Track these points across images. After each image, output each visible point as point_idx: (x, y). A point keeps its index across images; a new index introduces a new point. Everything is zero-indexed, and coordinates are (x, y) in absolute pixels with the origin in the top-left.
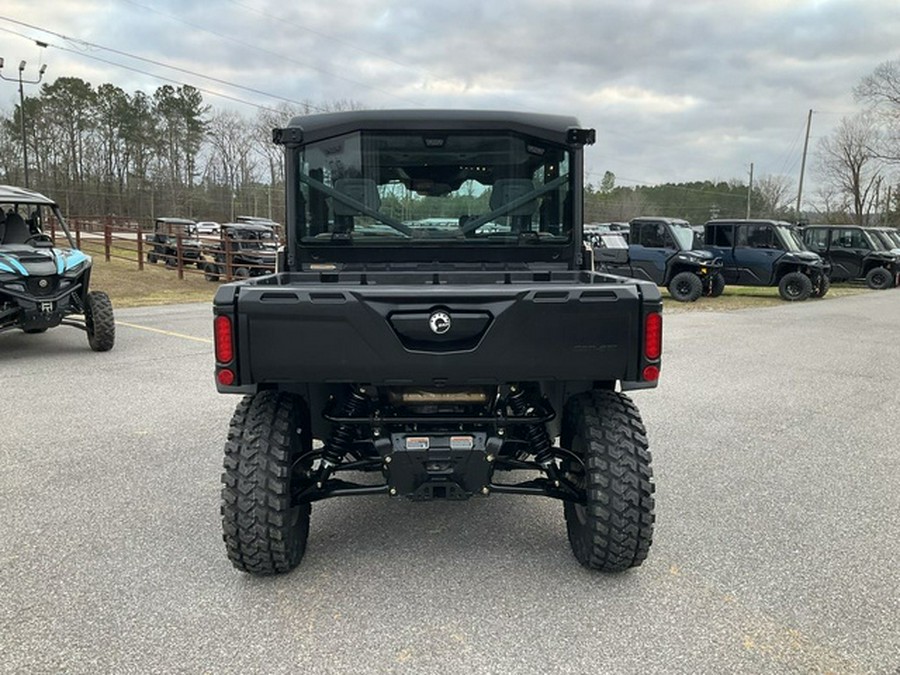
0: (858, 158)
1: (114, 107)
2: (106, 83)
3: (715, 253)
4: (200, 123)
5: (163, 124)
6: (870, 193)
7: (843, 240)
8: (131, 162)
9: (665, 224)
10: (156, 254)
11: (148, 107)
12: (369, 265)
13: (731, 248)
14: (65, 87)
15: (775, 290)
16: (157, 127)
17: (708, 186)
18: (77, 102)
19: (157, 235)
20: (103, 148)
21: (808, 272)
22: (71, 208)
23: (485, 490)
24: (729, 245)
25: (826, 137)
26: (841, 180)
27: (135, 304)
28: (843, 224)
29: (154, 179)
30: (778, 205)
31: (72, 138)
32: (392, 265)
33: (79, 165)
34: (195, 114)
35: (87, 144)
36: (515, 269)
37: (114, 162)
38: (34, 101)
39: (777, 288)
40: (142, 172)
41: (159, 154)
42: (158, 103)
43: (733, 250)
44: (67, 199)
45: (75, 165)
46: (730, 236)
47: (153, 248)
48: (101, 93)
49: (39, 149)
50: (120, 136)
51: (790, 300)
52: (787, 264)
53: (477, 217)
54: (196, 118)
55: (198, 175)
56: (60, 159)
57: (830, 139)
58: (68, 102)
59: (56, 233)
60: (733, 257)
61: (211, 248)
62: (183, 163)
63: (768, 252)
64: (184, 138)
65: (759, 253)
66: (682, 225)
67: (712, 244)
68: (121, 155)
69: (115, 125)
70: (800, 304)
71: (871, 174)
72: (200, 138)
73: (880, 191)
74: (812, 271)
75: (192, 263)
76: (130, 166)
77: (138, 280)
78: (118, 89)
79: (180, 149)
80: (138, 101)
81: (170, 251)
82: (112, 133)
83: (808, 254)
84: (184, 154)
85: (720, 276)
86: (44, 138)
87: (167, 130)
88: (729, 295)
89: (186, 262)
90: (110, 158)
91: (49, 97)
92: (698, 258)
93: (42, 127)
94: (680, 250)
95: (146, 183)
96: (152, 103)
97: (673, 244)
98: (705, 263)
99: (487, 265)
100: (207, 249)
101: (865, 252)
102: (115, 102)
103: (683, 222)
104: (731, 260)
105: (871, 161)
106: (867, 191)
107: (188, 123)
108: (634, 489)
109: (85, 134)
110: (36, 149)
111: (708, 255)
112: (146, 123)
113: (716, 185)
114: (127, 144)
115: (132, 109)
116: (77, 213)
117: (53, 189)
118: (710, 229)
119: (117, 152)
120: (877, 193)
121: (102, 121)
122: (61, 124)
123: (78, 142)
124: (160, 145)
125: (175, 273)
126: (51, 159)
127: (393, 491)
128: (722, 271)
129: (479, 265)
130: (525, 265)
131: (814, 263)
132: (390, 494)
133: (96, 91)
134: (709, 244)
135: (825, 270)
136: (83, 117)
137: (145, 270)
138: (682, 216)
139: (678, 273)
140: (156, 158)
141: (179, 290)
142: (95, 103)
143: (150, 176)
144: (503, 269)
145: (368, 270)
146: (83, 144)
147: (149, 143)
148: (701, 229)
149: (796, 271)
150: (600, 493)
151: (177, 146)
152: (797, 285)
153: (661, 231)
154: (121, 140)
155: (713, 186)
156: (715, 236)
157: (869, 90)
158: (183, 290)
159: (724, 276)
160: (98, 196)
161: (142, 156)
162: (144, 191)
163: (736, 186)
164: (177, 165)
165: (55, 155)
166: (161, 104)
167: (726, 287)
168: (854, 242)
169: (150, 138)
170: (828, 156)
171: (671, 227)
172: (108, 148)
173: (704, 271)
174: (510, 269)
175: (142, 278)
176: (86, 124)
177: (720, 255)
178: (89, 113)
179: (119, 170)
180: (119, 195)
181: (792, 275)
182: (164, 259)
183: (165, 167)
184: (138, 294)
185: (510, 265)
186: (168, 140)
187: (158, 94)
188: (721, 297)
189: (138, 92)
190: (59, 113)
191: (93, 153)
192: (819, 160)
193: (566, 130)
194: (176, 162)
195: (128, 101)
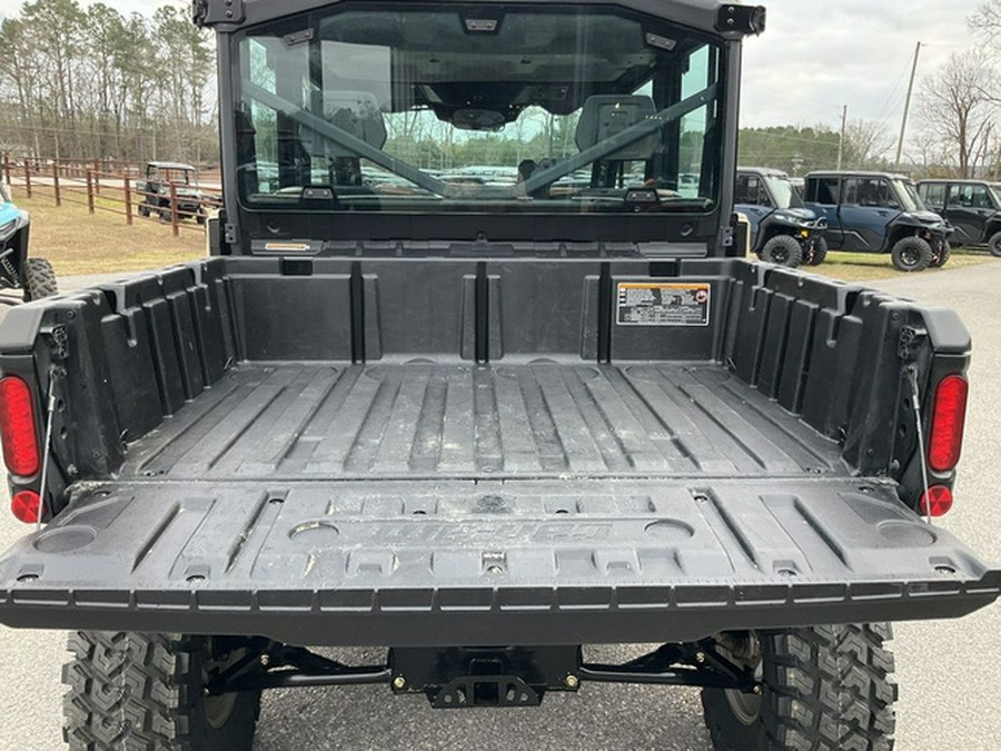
0: (966, 100)
1: (108, 31)
2: (97, 2)
3: (818, 213)
4: (208, 50)
5: (164, 51)
6: (978, 141)
7: (962, 197)
8: (130, 96)
9: (759, 177)
10: (148, 205)
11: (146, 32)
12: (367, 245)
13: (835, 206)
14: (49, 6)
15: (887, 258)
16: (157, 56)
17: (791, 131)
18: (65, 24)
19: (149, 183)
20: (96, 79)
21: (928, 236)
22: (62, 150)
23: (572, 681)
24: (834, 203)
25: (931, 77)
26: (945, 126)
27: (112, 269)
28: (944, 178)
29: (156, 116)
30: (869, 155)
31: (60, 66)
32: (407, 245)
33: (69, 99)
34: (201, 41)
35: (78, 74)
36: (617, 254)
37: (109, 96)
38: (14, 23)
39: (890, 255)
40: (140, 108)
41: (161, 86)
42: (158, 26)
43: (839, 208)
44: (56, 138)
45: (65, 100)
46: (834, 191)
47: (144, 198)
48: (92, 14)
49: (22, 80)
50: (116, 65)
51: (906, 271)
52: (904, 226)
53: (554, 161)
54: (202, 45)
55: (206, 112)
56: (46, 93)
57: (935, 78)
58: (54, 25)
59: (31, 179)
60: (838, 216)
61: (212, 199)
62: (188, 99)
63: (880, 212)
64: (189, 69)
65: (872, 212)
66: (779, 177)
67: (813, 201)
68: (117, 88)
69: (110, 53)
70: (917, 275)
71: (981, 119)
72: (207, 68)
73: (989, 140)
74: (932, 235)
75: (190, 217)
76: (127, 100)
77: (124, 236)
78: (111, 9)
79: (185, 81)
80: (134, 25)
81: (164, 202)
82: (106, 62)
83: (926, 214)
84: (190, 88)
85: (823, 240)
86: (27, 67)
87: (169, 60)
88: (830, 263)
89: (182, 216)
90: (105, 92)
91: (31, 18)
92: (798, 218)
93: (24, 53)
94: (777, 208)
95: (146, 121)
96: (151, 27)
97: (768, 201)
98: (805, 225)
99: (569, 246)
100: (208, 200)
101: (989, 212)
102: (108, 24)
103: (781, 173)
104: (836, 221)
105: (982, 104)
106: (974, 140)
107: (194, 51)
108: (862, 698)
109: (75, 62)
110: (18, 79)
111: (810, 214)
112: (145, 50)
113: (800, 131)
114: (124, 76)
115: (128, 34)
116: (68, 156)
117: (40, 127)
118: (811, 181)
119: (112, 84)
120: (986, 143)
121: (94, 47)
122: (46, 50)
123: (67, 72)
124: (161, 76)
125: (169, 228)
126: (36, 92)
127: (399, 682)
128: (824, 234)
129: (556, 246)
130: (634, 247)
131: (934, 226)
132: (393, 687)
133: (86, 11)
134: (808, 200)
135: (948, 234)
136: (71, 42)
137: (134, 225)
138: (779, 167)
139: (773, 236)
140: (157, 92)
141: (171, 251)
142: (85, 26)
143: (151, 113)
144: (596, 254)
145: (367, 253)
146: (73, 75)
147: (149, 73)
148: (801, 182)
149: (914, 235)
150: (795, 706)
151: (181, 78)
152: (913, 252)
153: (752, 184)
154: (118, 71)
155: (796, 132)
156: (817, 191)
157: (985, 20)
158: (178, 250)
159: (826, 240)
160: (92, 136)
161: (142, 90)
162: (144, 131)
163: (823, 132)
164: (182, 100)
165: (41, 87)
166: (162, 28)
167: (829, 253)
168: (974, 200)
169: (150, 68)
170: (933, 97)
171: (767, 178)
172: (102, 79)
173: (805, 234)
174: (610, 253)
175: (130, 235)
176: (74, 51)
177: (823, 214)
178: (79, 38)
179: (116, 106)
180: (116, 135)
181: (908, 240)
182: (158, 211)
183: (168, 103)
184: (123, 254)
185: (608, 246)
186: (170, 71)
187: (158, 16)
188: (822, 266)
189: (135, 13)
190: (43, 37)
191: (84, 84)
192: (920, 102)
193: (716, 6)
194: (181, 96)
195: (124, 24)
